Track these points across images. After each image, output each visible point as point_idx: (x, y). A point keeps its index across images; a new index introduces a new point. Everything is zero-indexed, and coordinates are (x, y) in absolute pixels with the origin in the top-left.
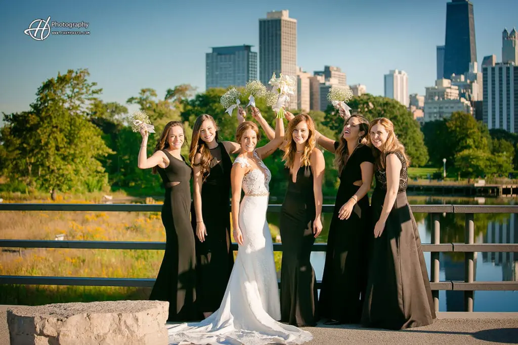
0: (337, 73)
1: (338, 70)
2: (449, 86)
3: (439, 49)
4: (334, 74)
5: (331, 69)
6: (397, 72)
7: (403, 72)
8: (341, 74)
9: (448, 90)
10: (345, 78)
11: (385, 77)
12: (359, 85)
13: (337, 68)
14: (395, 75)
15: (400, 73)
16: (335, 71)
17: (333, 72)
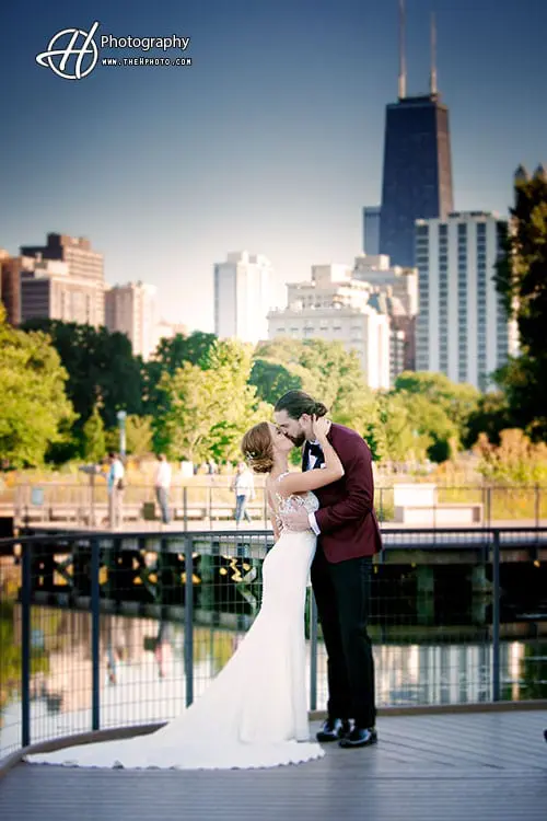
0: (80, 252)
1: (83, 244)
2: (347, 279)
3: (368, 214)
4: (72, 255)
5: (63, 242)
6: (245, 256)
7: (260, 258)
8: (90, 254)
9: (341, 291)
10: (102, 266)
11: (217, 269)
12: (140, 284)
13: (81, 240)
14: (240, 264)
15: (253, 260)
16: (74, 246)
17: (68, 250)
